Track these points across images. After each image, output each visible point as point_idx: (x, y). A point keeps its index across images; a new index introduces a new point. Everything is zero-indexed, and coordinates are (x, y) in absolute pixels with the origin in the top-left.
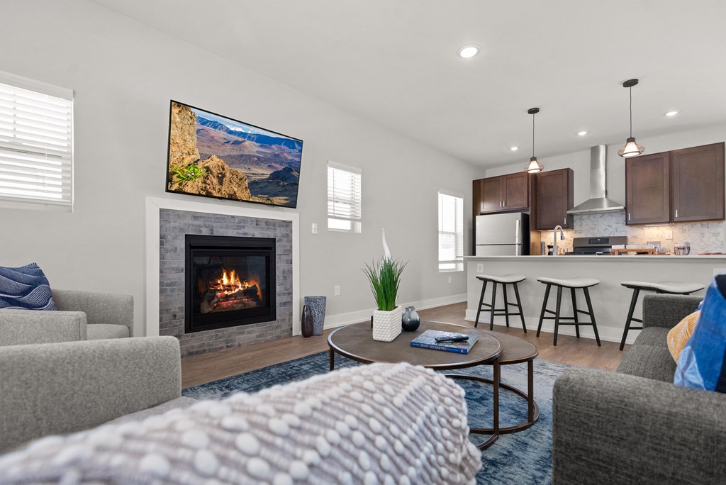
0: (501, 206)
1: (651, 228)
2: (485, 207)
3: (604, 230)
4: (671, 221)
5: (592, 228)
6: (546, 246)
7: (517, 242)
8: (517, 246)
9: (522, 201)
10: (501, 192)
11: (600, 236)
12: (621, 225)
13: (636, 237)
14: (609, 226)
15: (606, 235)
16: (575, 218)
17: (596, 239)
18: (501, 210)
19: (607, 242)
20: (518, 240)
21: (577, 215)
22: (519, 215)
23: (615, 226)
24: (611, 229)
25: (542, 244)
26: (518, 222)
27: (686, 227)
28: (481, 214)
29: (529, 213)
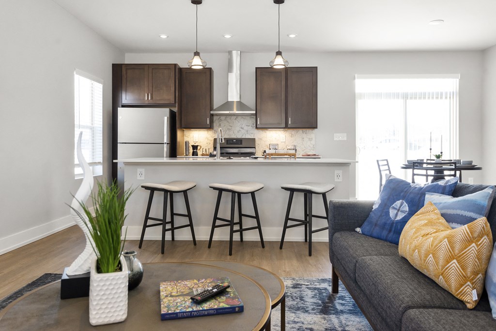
0: (147, 98)
1: (271, 132)
2: (126, 98)
3: (238, 132)
4: (287, 127)
5: (229, 129)
6: (190, 145)
7: (165, 141)
8: (165, 145)
9: (168, 95)
10: (146, 83)
11: (235, 137)
12: (250, 127)
13: (261, 139)
14: (242, 128)
15: (239, 136)
16: (215, 118)
17: (232, 140)
18: (146, 103)
19: (241, 144)
20: (166, 139)
21: (217, 115)
22: (167, 111)
23: (246, 128)
24: (243, 131)
25: (187, 143)
26: (166, 119)
27: (293, 132)
28: (123, 106)
29: (175, 109)
